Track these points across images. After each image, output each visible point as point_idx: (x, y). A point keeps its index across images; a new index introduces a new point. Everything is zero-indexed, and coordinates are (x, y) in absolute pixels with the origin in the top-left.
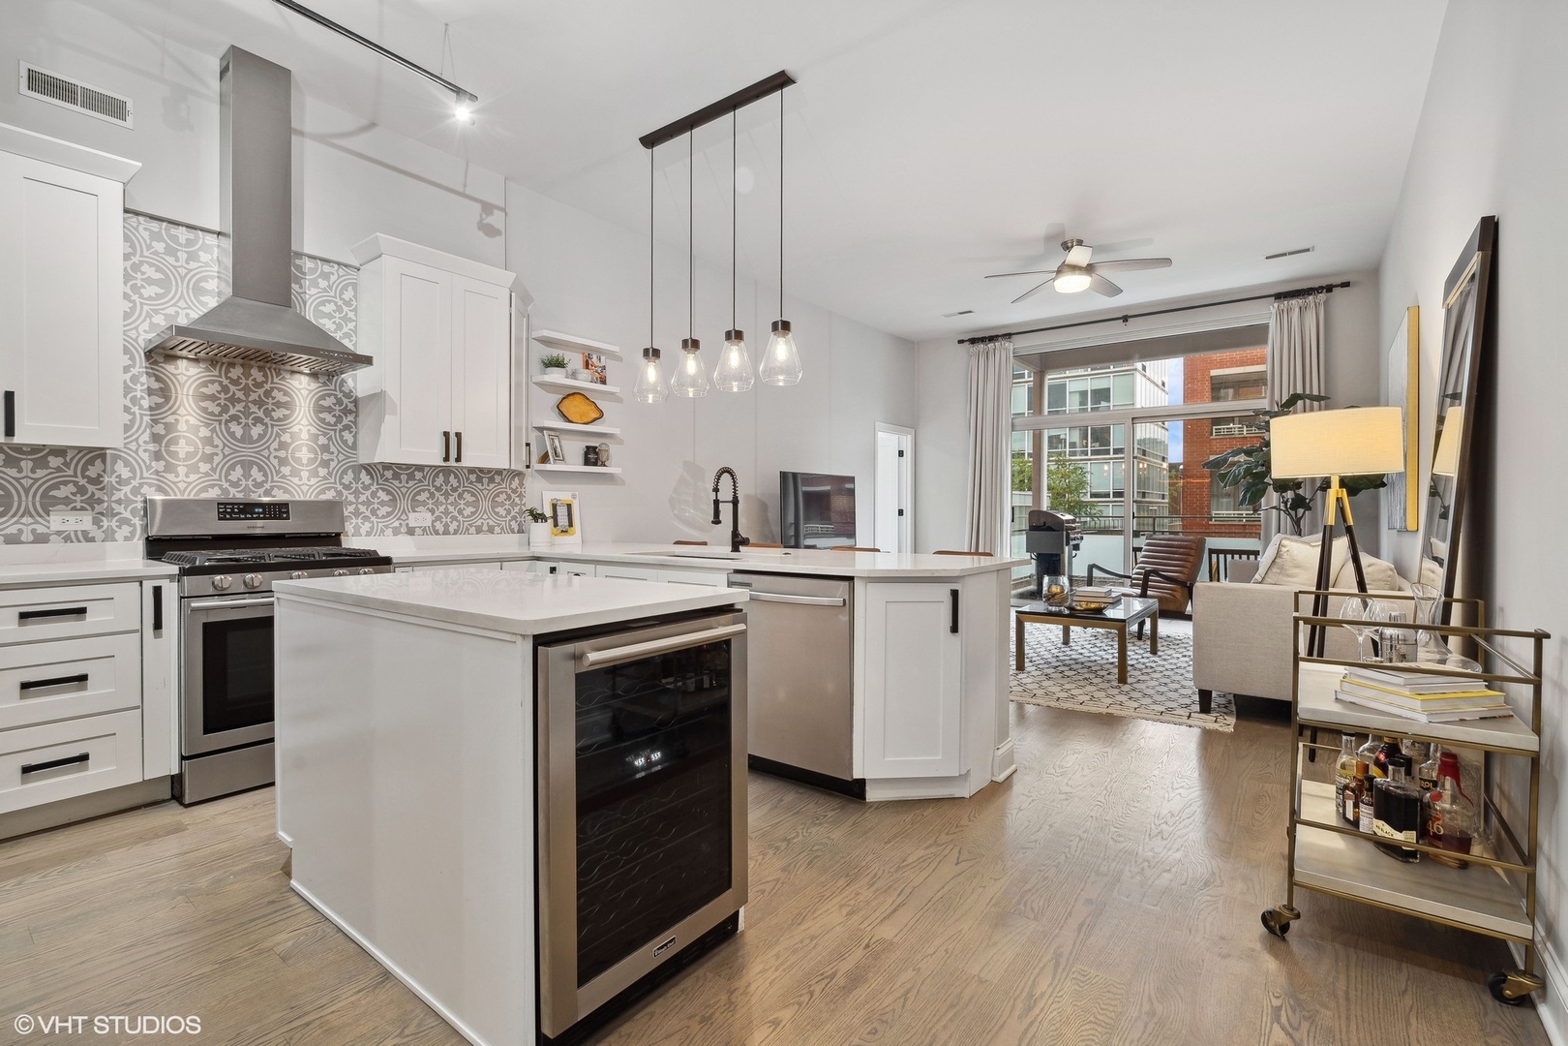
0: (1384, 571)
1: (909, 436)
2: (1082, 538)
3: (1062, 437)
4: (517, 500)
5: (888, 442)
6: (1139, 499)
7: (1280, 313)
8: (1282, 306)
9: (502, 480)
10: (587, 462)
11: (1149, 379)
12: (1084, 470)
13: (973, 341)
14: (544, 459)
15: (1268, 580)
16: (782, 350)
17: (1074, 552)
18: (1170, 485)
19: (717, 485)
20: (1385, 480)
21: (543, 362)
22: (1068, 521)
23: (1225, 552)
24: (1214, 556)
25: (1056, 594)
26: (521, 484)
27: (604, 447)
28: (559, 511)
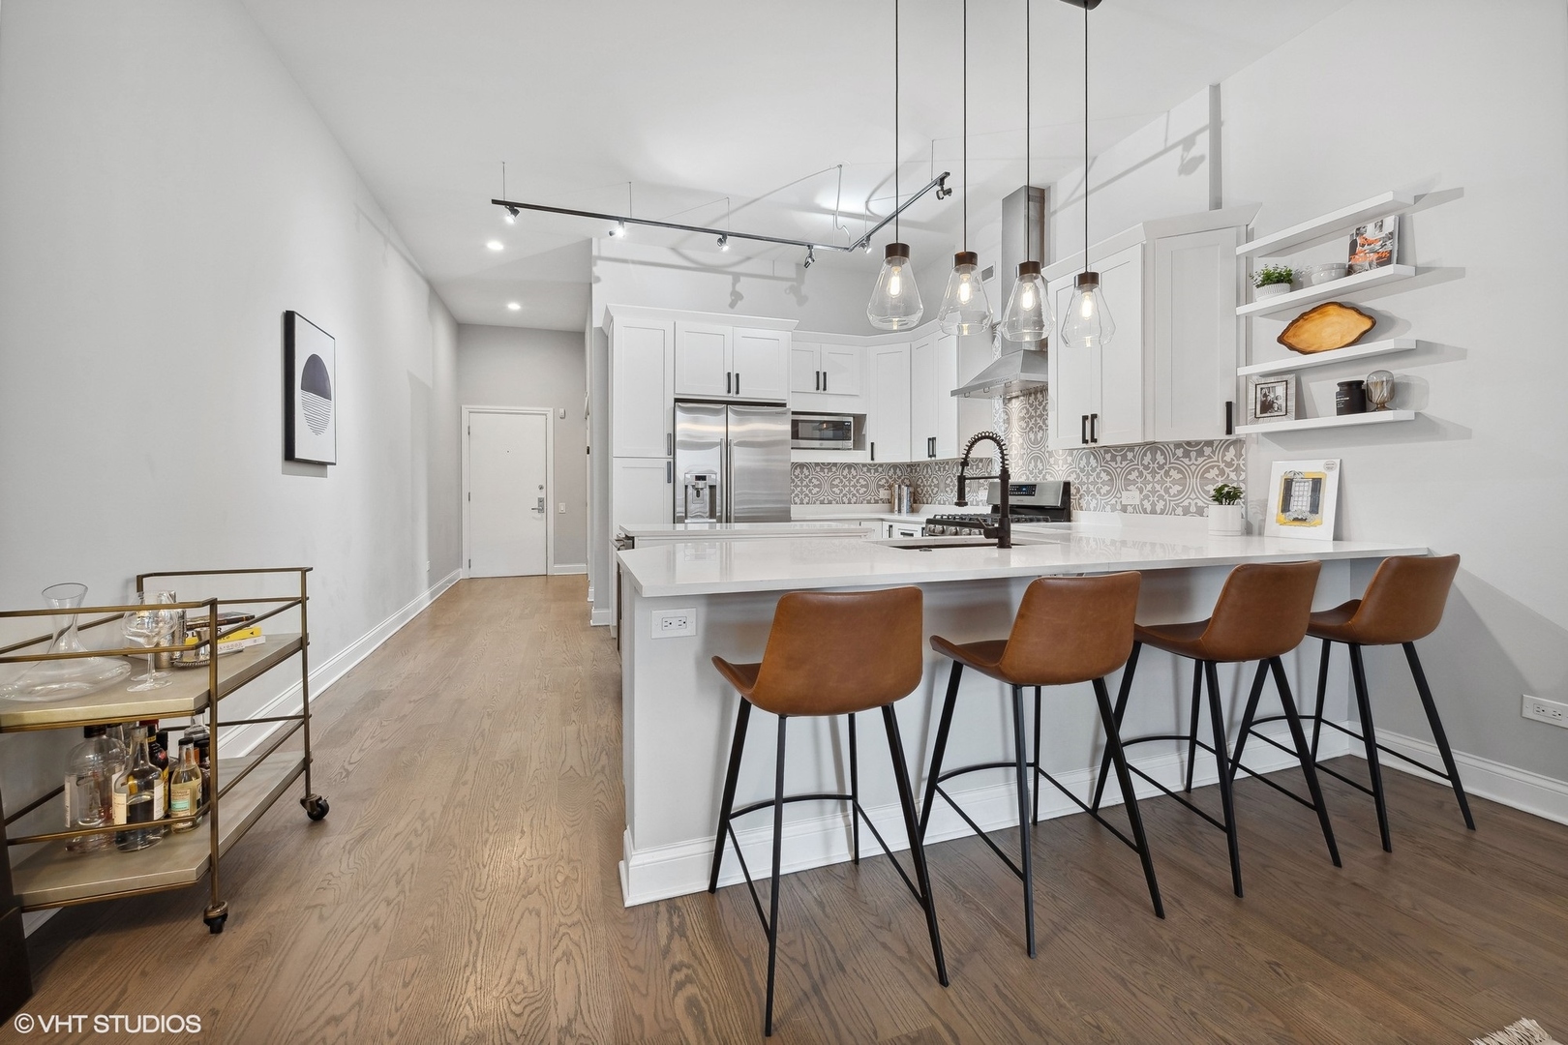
4: (1233, 476)
10: (1345, 408)
28: (1296, 489)
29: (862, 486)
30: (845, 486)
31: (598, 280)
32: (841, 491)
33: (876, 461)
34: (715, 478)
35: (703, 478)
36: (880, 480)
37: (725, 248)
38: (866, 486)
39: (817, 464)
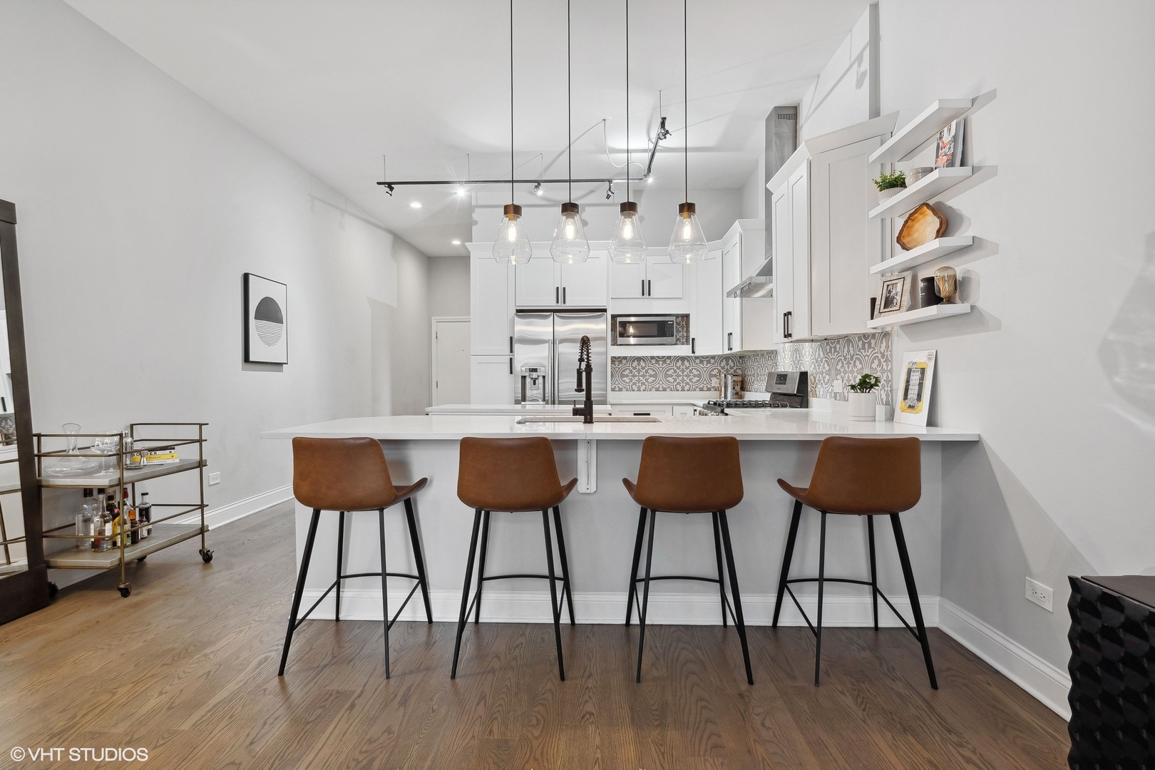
4: (884, 365)
28: (912, 378)
29: (695, 376)
30: (678, 376)
31: (476, 223)
32: (675, 380)
33: (697, 354)
34: (545, 370)
35: (535, 370)
36: (712, 370)
37: (540, 192)
38: (699, 376)
39: (653, 358)
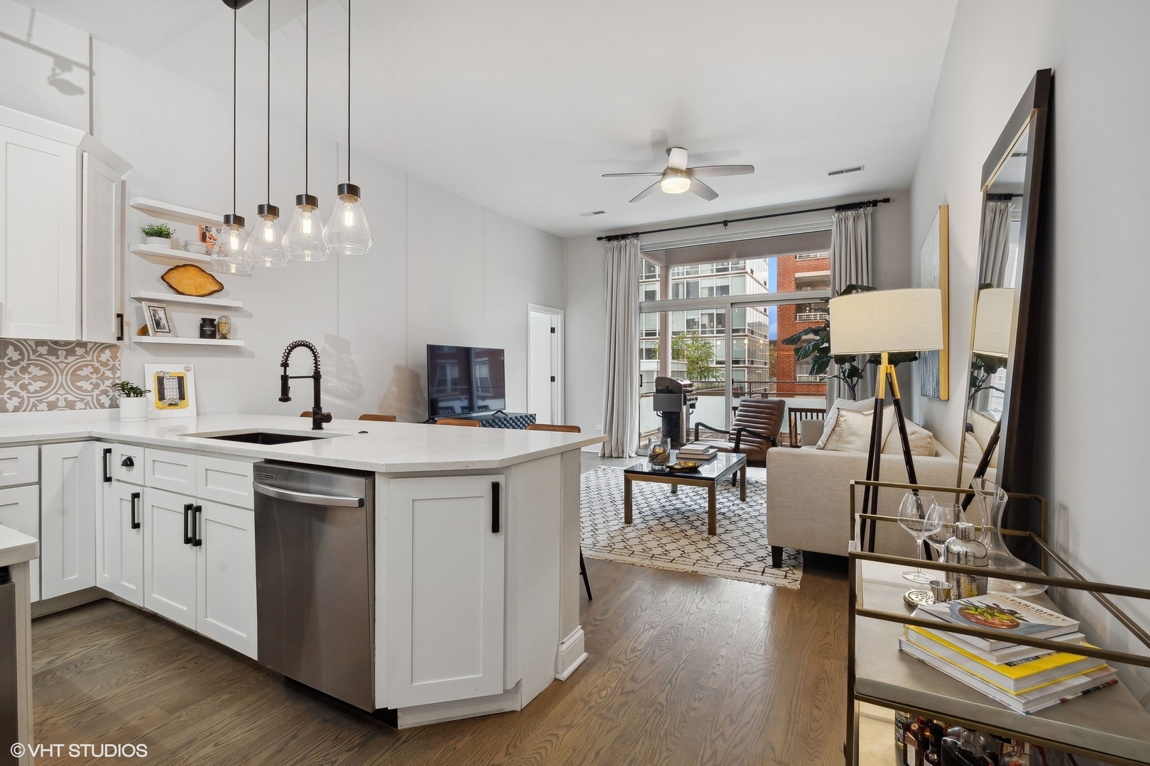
0: (925, 438)
1: (559, 316)
2: (697, 399)
3: (696, 320)
4: (108, 374)
5: (540, 320)
6: (749, 365)
7: (840, 221)
8: (841, 216)
9: (86, 352)
10: (203, 335)
11: (755, 280)
12: (711, 345)
13: (609, 238)
14: (144, 331)
15: (829, 446)
16: (349, 215)
17: (691, 410)
18: (770, 355)
19: (287, 360)
20: (917, 355)
21: (144, 231)
22: (685, 386)
23: (801, 410)
24: (793, 414)
25: (659, 454)
26: (114, 357)
27: (223, 320)
28: (167, 384)
